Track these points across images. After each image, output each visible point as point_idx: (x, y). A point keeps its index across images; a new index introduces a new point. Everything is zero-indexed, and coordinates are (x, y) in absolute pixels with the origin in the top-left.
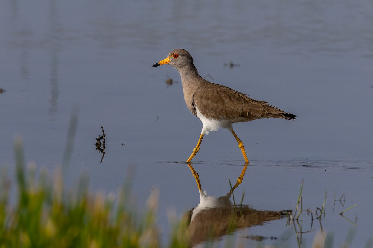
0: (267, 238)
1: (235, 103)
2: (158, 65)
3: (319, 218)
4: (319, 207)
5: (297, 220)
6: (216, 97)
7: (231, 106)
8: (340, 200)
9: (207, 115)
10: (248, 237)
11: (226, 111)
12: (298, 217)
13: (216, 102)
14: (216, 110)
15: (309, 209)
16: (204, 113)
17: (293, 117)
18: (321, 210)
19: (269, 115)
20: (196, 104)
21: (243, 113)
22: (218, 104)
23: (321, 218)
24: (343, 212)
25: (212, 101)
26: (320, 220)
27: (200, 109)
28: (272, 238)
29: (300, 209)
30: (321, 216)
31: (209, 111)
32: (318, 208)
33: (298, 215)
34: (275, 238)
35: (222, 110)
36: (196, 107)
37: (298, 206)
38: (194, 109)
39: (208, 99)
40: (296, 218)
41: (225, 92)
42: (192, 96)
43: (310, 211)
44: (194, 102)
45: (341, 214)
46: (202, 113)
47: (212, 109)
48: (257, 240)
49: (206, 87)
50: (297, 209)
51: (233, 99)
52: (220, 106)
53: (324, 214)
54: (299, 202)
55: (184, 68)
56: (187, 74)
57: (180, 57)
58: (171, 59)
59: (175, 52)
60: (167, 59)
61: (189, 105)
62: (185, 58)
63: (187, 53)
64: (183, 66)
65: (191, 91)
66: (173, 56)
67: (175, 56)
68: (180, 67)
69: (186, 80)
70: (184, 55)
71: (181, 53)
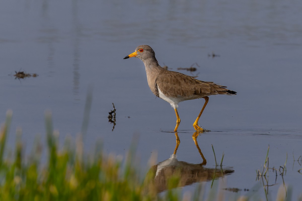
0: (241, 190)
1: (189, 84)
2: (127, 57)
3: (282, 174)
4: (281, 166)
5: (265, 176)
6: (174, 80)
7: (185, 86)
8: (298, 161)
9: (168, 94)
10: (226, 189)
11: (182, 91)
12: (265, 174)
13: (174, 84)
14: (174, 90)
15: (274, 168)
16: (165, 93)
17: (233, 93)
18: (284, 168)
19: (216, 92)
20: (158, 87)
21: (196, 91)
22: (176, 86)
23: (283, 174)
24: (299, 170)
25: (171, 83)
26: (282, 175)
27: (162, 90)
28: (245, 190)
29: (267, 168)
30: (283, 172)
31: (169, 91)
32: (281, 167)
33: (266, 172)
34: (248, 190)
35: (179, 90)
36: (159, 89)
37: (266, 165)
38: (157, 91)
39: (168, 82)
40: (264, 174)
41: (180, 76)
42: (155, 81)
43: (275, 169)
44: (156, 84)
45: (299, 171)
46: (163, 93)
47: (170, 90)
48: (234, 191)
49: (165, 73)
50: (264, 168)
51: (187, 81)
52: (177, 87)
53: (286, 171)
54: (266, 162)
55: (147, 60)
56: (150, 64)
57: (145, 51)
58: (138, 53)
59: (141, 48)
60: (135, 53)
61: (153, 88)
62: (149, 52)
63: (150, 49)
64: (147, 58)
65: (154, 77)
66: (139, 50)
67: (141, 50)
68: (145, 59)
69: (149, 68)
70: (147, 50)
71: (146, 48)
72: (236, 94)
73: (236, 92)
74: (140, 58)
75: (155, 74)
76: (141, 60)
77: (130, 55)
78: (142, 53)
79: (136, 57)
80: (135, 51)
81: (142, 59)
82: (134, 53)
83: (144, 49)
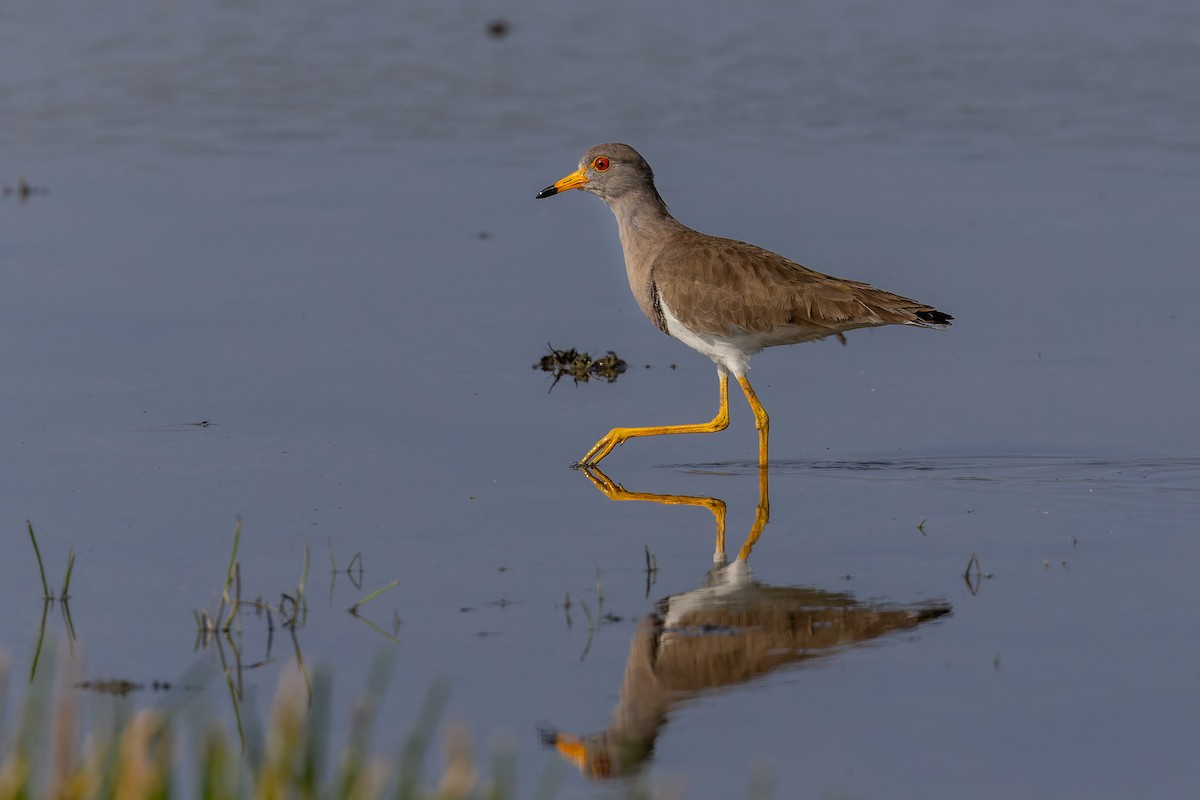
0: (140, 687)
1: (772, 284)
2: (551, 192)
3: (291, 625)
4: (289, 594)
5: (227, 631)
6: (715, 271)
7: (755, 290)
8: (349, 571)
9: (694, 323)
10: (86, 685)
11: (746, 308)
12: (229, 624)
13: (719, 284)
14: (717, 308)
15: (259, 600)
16: (684, 317)
17: (941, 318)
18: (296, 599)
19: (871, 314)
20: (660, 294)
21: (796, 310)
22: (723, 290)
23: (297, 625)
24: (357, 606)
25: (706, 281)
26: (293, 629)
27: (672, 309)
28: (156, 686)
29: (235, 600)
30: (295, 617)
31: (697, 312)
32: (285, 597)
33: (230, 615)
34: (166, 687)
35: (734, 306)
36: (662, 303)
37: (229, 592)
38: (658, 309)
39: (693, 279)
40: (223, 625)
41: (741, 254)
42: (648, 270)
43: (263, 604)
44: (655, 286)
45: (353, 611)
46: (678, 317)
47: (704, 305)
48: (115, 693)
49: (686, 244)
50: (224, 601)
51: (764, 271)
52: (725, 294)
53: (305, 610)
54: (230, 581)
55: (626, 199)
56: (635, 213)
57: (616, 167)
58: (589, 176)
59: (601, 153)
60: (577, 176)
61: (643, 299)
62: (629, 169)
63: (635, 156)
64: (625, 191)
65: (645, 259)
66: (593, 164)
67: (602, 164)
68: (616, 196)
69: (630, 229)
70: (625, 162)
71: (618, 155)
72: (948, 323)
73: (950, 317)
74: (598, 192)
75: (650, 249)
76: (602, 199)
77: (559, 184)
78: (603, 175)
79: (581, 189)
80: (580, 166)
81: (604, 197)
82: (575, 175)
83: (614, 159)
